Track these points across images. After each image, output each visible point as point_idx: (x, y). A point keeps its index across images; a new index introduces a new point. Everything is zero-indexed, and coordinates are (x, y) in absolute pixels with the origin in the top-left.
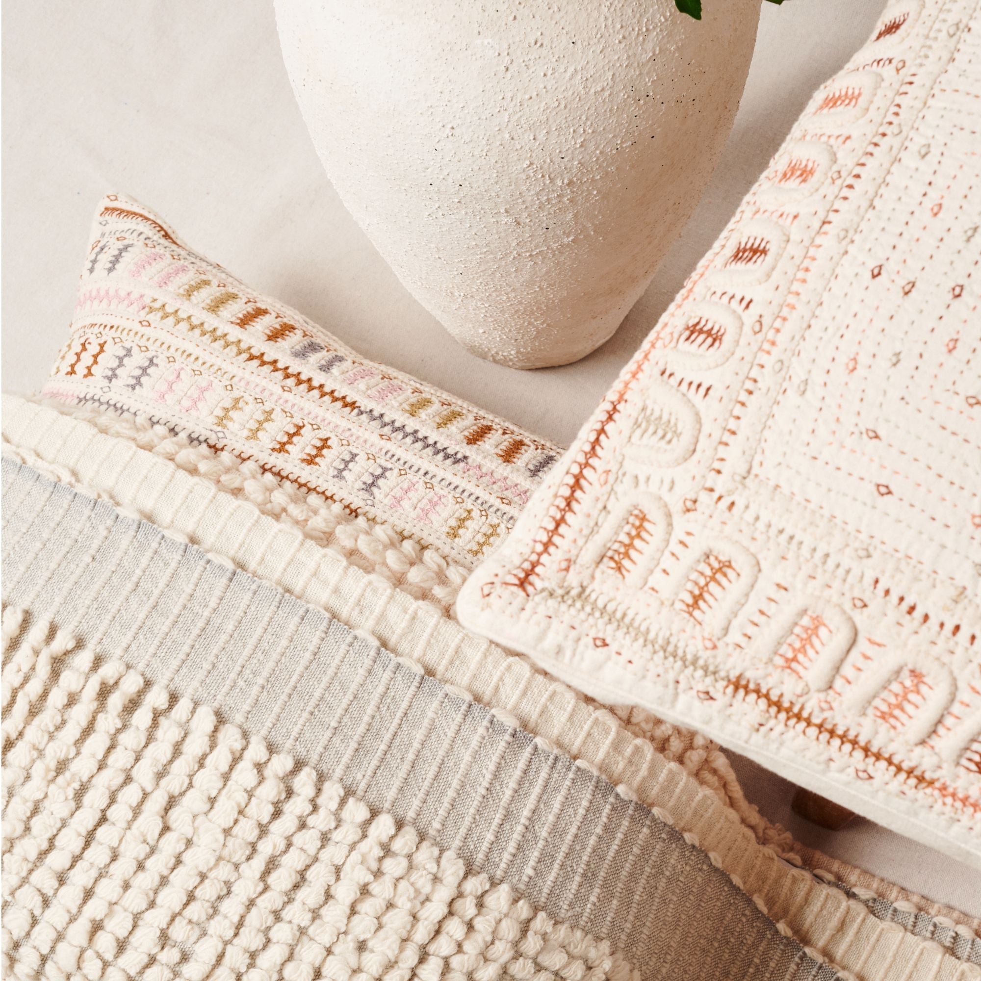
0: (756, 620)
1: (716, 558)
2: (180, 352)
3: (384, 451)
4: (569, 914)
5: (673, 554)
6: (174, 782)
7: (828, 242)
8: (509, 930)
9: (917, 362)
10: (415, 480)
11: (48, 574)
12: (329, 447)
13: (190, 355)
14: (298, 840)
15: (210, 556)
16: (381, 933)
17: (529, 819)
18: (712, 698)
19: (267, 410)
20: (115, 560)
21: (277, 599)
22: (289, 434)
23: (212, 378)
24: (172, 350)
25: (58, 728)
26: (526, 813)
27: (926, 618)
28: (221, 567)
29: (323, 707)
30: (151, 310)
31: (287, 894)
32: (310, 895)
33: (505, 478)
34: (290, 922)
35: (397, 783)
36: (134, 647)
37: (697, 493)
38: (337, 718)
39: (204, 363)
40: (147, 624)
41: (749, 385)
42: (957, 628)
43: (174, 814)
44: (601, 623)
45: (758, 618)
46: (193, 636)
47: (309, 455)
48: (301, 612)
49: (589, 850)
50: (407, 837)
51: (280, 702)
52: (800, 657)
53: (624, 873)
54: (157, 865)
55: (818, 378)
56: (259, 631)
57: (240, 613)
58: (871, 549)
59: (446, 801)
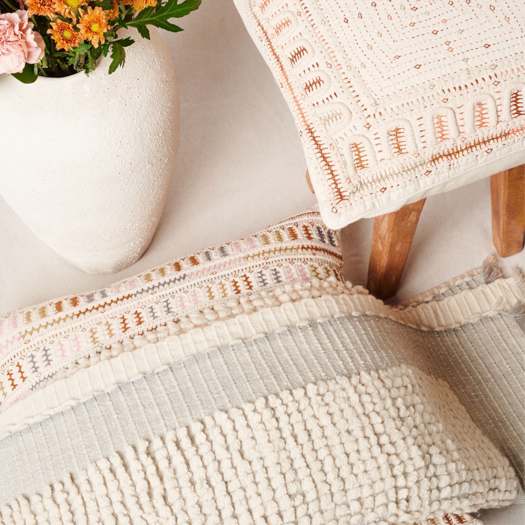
0: (422, 135)
1: (392, 131)
2: (52, 337)
3: (159, 297)
4: (385, 365)
5: (377, 145)
6: (234, 446)
7: (321, 28)
8: (378, 384)
9: (386, 30)
10: (179, 295)
11: (108, 434)
12: (140, 313)
13: (56, 335)
14: (292, 421)
15: (156, 371)
16: (349, 421)
17: (343, 347)
18: (430, 172)
19: (105, 323)
20: (125, 406)
21: (194, 360)
22: (122, 323)
23: (74, 333)
24: (48, 339)
25: (175, 474)
26: (341, 346)
27: (466, 86)
28: (164, 371)
29: (249, 376)
30: (23, 337)
31: (309, 440)
32: (316, 433)
33: (204, 268)
34: (320, 448)
35: (297, 374)
36: (168, 423)
37: (366, 121)
38: (257, 374)
39: (65, 332)
40: (162, 412)
41: (346, 81)
42: (477, 80)
43: (246, 455)
44: (377, 184)
45: (422, 134)
46: (182, 399)
47: (137, 322)
48: (207, 356)
49: (367, 341)
50: (321, 385)
51: (235, 388)
52: (444, 133)
53: (382, 340)
54: (261, 477)
55: (364, 59)
56: (201, 376)
57: (188, 377)
58: (432, 84)
59: (317, 365)
